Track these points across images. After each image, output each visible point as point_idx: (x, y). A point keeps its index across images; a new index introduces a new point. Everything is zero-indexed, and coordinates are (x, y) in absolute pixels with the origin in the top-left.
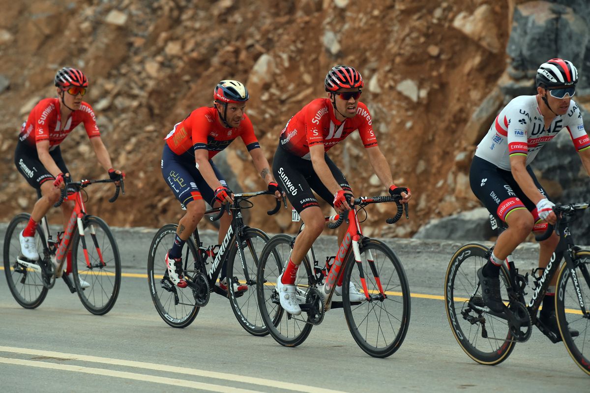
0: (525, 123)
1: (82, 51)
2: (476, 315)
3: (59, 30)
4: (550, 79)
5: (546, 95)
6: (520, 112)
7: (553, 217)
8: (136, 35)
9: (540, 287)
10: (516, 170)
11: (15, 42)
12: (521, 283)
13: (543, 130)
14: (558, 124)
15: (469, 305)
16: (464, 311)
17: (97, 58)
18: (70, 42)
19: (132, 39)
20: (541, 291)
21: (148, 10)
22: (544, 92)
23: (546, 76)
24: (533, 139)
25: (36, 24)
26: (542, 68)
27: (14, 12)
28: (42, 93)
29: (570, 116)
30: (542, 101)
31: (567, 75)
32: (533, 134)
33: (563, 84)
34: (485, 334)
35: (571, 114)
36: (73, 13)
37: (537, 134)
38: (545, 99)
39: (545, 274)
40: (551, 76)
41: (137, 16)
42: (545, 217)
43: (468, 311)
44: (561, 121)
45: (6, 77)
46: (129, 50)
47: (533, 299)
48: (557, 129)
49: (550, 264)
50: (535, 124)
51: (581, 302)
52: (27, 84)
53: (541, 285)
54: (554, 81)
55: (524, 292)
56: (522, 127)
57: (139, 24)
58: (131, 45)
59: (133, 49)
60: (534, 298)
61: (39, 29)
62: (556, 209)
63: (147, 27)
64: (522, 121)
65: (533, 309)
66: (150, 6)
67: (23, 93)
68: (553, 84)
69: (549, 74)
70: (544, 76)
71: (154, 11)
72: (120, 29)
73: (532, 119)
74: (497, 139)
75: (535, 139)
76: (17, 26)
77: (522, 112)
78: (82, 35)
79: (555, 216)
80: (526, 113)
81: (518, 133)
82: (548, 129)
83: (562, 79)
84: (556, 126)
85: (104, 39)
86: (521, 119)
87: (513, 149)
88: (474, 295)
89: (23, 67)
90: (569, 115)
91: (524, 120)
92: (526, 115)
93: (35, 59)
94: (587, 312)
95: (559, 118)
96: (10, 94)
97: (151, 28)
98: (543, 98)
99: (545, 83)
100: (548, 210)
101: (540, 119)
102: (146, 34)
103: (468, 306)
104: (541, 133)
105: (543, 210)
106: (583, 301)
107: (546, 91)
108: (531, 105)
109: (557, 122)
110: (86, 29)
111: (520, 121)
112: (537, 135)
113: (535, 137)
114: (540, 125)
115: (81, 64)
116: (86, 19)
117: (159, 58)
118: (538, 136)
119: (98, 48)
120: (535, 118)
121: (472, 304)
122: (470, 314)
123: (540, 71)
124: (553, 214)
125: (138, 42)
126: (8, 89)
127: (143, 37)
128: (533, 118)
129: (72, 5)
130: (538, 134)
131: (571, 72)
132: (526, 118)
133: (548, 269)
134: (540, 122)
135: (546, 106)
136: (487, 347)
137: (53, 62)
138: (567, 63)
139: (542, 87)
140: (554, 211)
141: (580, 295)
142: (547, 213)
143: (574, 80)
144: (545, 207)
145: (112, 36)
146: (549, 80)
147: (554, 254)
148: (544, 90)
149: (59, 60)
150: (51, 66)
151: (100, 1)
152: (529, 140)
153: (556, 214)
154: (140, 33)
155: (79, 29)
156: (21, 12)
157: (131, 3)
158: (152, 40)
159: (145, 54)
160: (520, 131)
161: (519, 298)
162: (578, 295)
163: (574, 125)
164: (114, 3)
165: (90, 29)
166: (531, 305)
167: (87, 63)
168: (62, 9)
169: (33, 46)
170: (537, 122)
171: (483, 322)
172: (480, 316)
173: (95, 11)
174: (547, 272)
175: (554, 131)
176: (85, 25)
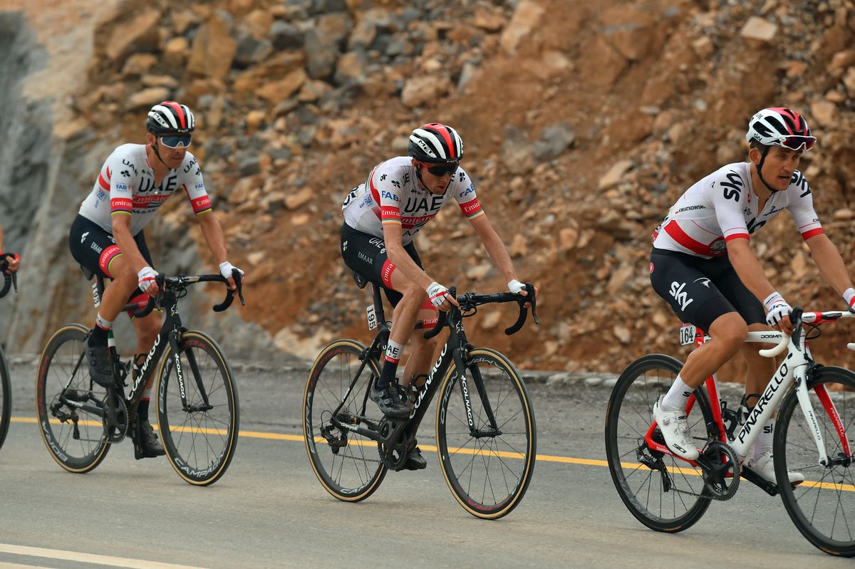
0: (129, 175)
1: (698, 84)
2: (69, 412)
3: (652, 51)
4: (161, 123)
5: (156, 143)
6: (123, 162)
7: (155, 288)
8: (791, 58)
9: (141, 377)
10: (116, 231)
11: (576, 71)
12: (122, 372)
13: (153, 187)
14: (172, 181)
15: (61, 399)
16: (53, 406)
17: (728, 96)
18: (678, 71)
19: (785, 64)
20: (142, 381)
21: (808, 17)
22: (155, 140)
23: (157, 119)
24: (142, 197)
25: (611, 43)
26: (154, 111)
27: (572, 24)
28: (634, 152)
29: (186, 172)
30: (152, 150)
31: (181, 120)
32: (140, 190)
33: (176, 130)
34: (76, 435)
35: (187, 170)
36: (675, 23)
37: (144, 191)
38: (155, 148)
39: (147, 361)
40: (163, 120)
41: (791, 25)
42: (146, 288)
43: (58, 406)
44: (175, 177)
45: (569, 128)
46: (780, 83)
47: (132, 391)
48: (171, 187)
49: (154, 348)
50: (143, 178)
51: (183, 393)
52: (606, 139)
53: (143, 373)
54: (166, 126)
55: (124, 383)
56: (125, 180)
57: (795, 39)
58: (782, 73)
59: (786, 81)
60: (134, 390)
61: (617, 50)
62: (159, 279)
63: (809, 43)
64: (125, 173)
65: (132, 403)
66: (812, 8)
67: (599, 155)
68: (165, 130)
69: (160, 117)
70: (154, 120)
71: (819, 17)
72: (765, 46)
73: (138, 171)
74: (102, 195)
75: (144, 197)
76: (578, 45)
77: (126, 162)
78: (696, 58)
79: (158, 287)
80: (130, 164)
81: (121, 187)
82: (159, 185)
83: (175, 125)
84: (169, 184)
85: (736, 66)
86: (124, 171)
87: (116, 206)
88: (68, 386)
89: (592, 112)
90: (185, 170)
91: (127, 172)
92: (130, 166)
93: (612, 99)
94: (188, 404)
95: (172, 173)
96: (575, 155)
97: (815, 46)
98: (154, 148)
99: (155, 128)
100: (149, 279)
101: (148, 173)
102: (807, 55)
103: (59, 400)
104: (151, 190)
105: (145, 280)
106: (184, 392)
107: (157, 138)
108: (137, 155)
109: (170, 179)
110: (703, 47)
111: (122, 173)
112: (145, 193)
113: (143, 194)
114: (149, 180)
115: (701, 106)
116: (703, 32)
117: (833, 95)
118: (147, 194)
119: (728, 80)
120: (143, 171)
121: (64, 397)
122: (61, 410)
123: (151, 114)
124: (155, 285)
125: (795, 69)
126: (571, 147)
127: (803, 60)
128: (140, 171)
129: (674, 11)
130: (148, 191)
131: (186, 117)
132: (130, 170)
133: (152, 354)
134: (149, 177)
135: (157, 157)
136: (78, 450)
137: (649, 104)
138: (182, 107)
139: (153, 134)
140: (157, 282)
141: (182, 384)
142: (148, 283)
143: (189, 127)
144: (147, 276)
145: (752, 59)
146: (160, 125)
147: (159, 336)
148: (154, 137)
149: (659, 101)
150: (646, 110)
151: (724, 1)
152: (136, 198)
153: (158, 284)
154: (798, 54)
155: (691, 49)
156: (583, 24)
157: (778, 5)
158: (818, 65)
159: (807, 89)
160: (122, 185)
161: (117, 390)
162: (180, 384)
163: (191, 183)
164: (748, 6)
165: (710, 49)
166: (129, 399)
167: (711, 105)
168: (657, 18)
169: (607, 78)
170: (146, 176)
171: (76, 420)
172: (73, 413)
173: (716, 19)
174: (149, 357)
175: (167, 189)
176: (702, 42)
